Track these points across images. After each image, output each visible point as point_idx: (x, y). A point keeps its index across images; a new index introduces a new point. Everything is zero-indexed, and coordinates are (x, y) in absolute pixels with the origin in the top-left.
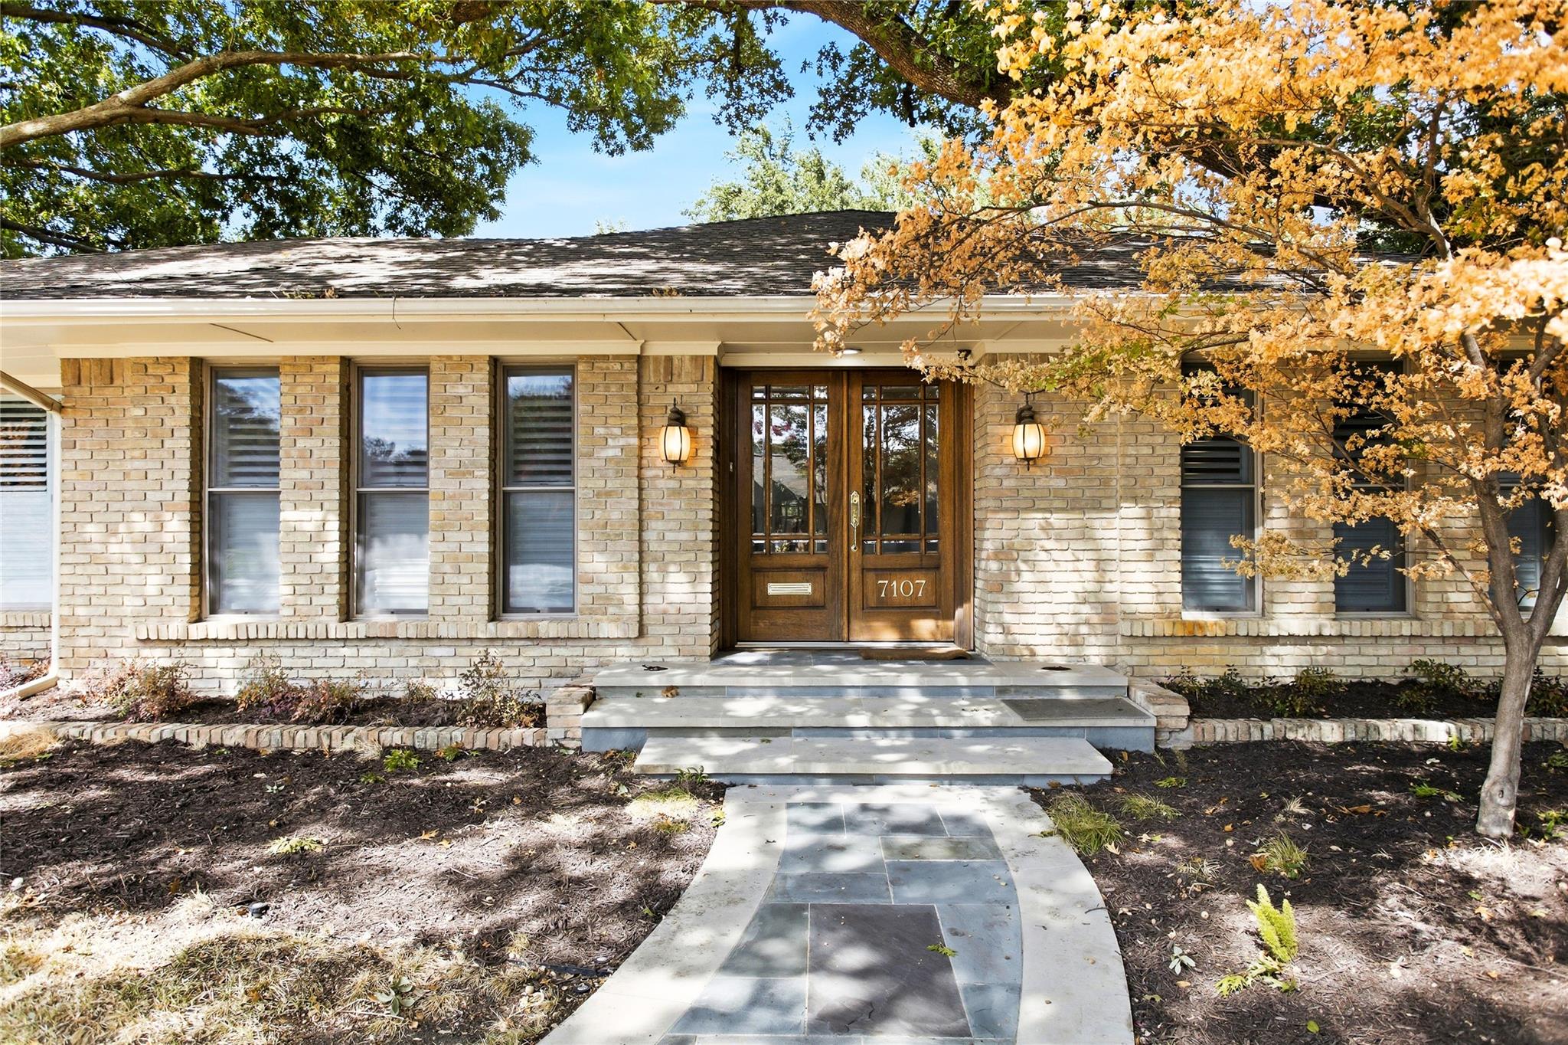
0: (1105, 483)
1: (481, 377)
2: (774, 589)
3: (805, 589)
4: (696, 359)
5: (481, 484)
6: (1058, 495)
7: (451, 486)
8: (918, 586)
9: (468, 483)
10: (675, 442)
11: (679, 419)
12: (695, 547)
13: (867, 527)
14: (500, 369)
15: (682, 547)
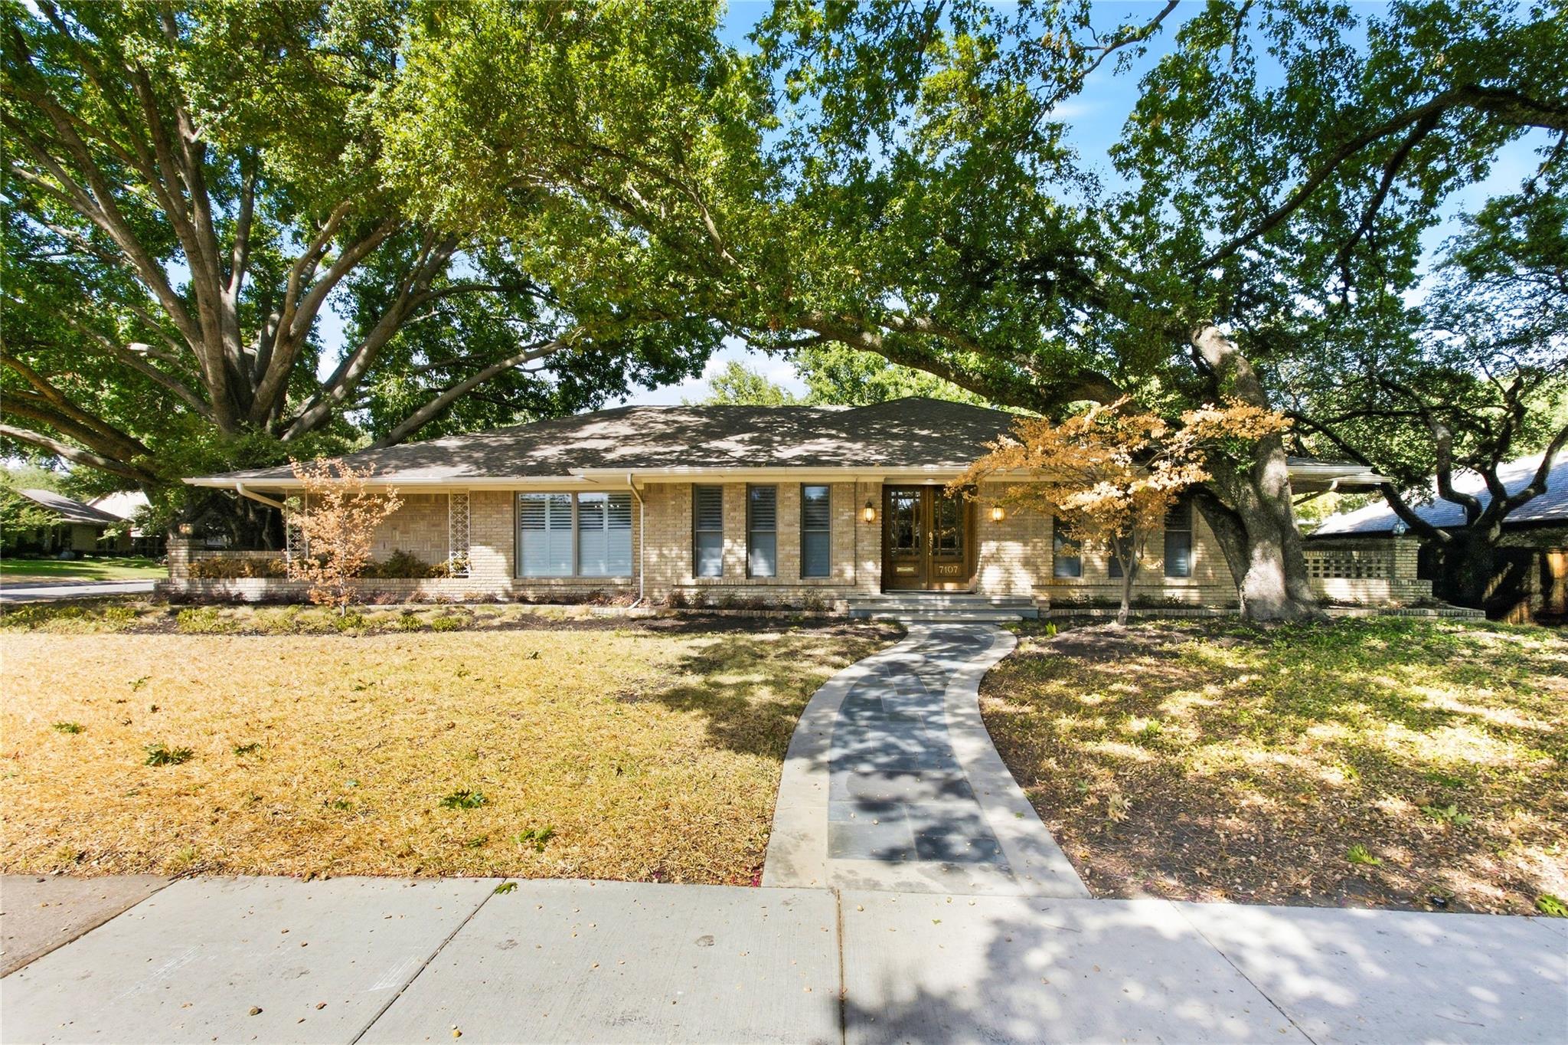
0: (1026, 529)
1: (797, 490)
2: (899, 569)
3: (910, 569)
4: (876, 484)
5: (797, 529)
6: (1009, 534)
7: (787, 530)
8: (954, 569)
9: (792, 529)
10: (869, 514)
11: (869, 505)
12: (875, 552)
13: (935, 545)
14: (803, 486)
15: (871, 552)
